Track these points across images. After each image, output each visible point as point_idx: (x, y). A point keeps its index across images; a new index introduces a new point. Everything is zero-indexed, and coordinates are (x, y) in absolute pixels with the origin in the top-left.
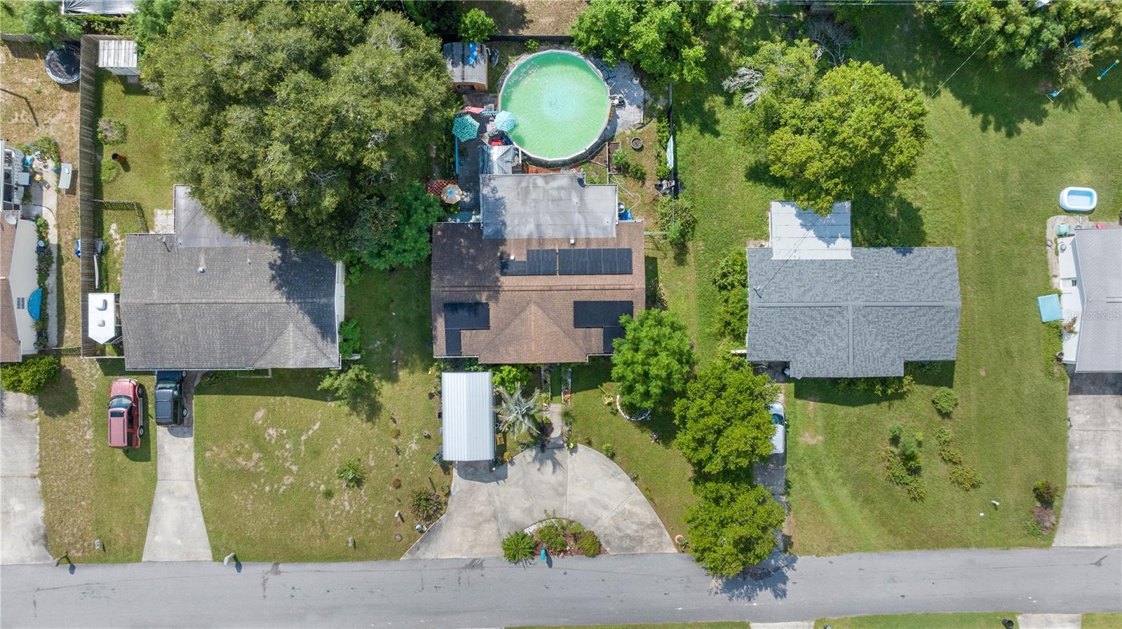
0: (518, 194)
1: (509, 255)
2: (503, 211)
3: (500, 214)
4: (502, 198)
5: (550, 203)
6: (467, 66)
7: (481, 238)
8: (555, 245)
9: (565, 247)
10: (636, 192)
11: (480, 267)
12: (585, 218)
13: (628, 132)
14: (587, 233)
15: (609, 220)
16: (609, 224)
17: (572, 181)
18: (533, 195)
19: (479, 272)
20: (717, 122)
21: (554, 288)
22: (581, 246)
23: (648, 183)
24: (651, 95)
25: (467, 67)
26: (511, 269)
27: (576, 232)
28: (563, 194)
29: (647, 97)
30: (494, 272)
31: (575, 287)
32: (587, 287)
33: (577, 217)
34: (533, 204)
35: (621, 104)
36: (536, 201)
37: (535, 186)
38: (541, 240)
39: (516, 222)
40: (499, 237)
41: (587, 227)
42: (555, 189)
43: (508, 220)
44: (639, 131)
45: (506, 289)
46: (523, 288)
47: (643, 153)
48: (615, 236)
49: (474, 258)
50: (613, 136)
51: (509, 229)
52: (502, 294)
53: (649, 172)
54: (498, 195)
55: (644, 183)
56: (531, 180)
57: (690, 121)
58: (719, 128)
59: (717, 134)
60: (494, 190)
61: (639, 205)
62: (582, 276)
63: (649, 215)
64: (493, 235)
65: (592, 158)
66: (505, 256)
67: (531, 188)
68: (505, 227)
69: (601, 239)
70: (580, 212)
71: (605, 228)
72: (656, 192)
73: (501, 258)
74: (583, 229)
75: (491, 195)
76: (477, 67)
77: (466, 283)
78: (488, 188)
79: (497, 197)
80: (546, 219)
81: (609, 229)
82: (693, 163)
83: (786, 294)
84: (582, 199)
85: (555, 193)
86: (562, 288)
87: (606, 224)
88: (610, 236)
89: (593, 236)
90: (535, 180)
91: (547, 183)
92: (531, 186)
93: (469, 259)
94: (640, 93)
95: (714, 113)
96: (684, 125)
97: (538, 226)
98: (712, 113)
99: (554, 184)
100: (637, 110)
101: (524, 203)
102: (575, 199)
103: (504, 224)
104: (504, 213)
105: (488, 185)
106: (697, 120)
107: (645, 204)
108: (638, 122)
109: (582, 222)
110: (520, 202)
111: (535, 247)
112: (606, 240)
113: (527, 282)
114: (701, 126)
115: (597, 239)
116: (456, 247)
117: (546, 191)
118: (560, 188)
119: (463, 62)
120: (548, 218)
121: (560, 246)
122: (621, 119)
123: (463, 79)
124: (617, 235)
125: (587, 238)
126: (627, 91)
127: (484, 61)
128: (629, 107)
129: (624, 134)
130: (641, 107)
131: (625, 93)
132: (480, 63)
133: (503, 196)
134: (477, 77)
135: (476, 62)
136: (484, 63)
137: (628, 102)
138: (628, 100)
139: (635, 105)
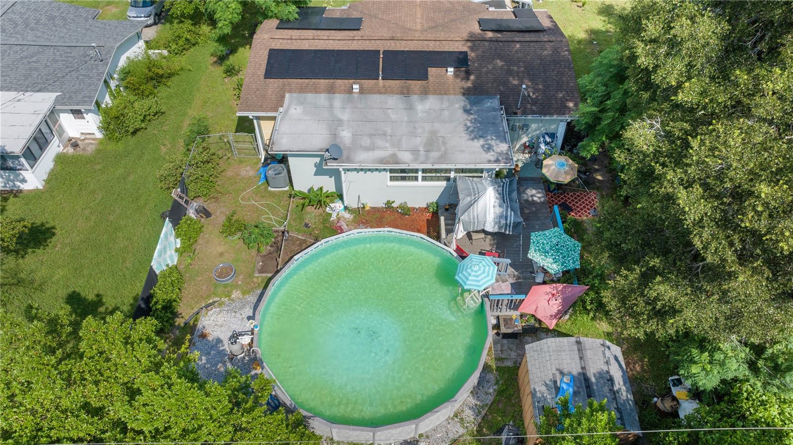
0: (444, 144)
1: (456, 75)
3: (475, 122)
4: (472, 139)
5: (389, 132)
6: (575, 373)
7: (502, 96)
8: (384, 86)
9: (370, 83)
11: (499, 63)
12: (332, 114)
14: (330, 100)
15: (292, 111)
18: (418, 142)
19: (501, 58)
22: (343, 83)
25: (576, 370)
26: (451, 59)
27: (350, 100)
28: (366, 141)
30: (477, 57)
33: (345, 115)
34: (419, 131)
36: (413, 135)
37: (415, 152)
39: (447, 113)
40: (472, 97)
41: (332, 106)
42: (379, 148)
43: (461, 116)
48: (287, 95)
49: (510, 73)
51: (459, 106)
56: (421, 158)
60: (488, 148)
64: (483, 100)
66: (463, 74)
67: (421, 149)
68: (464, 107)
69: (311, 92)
70: (340, 121)
71: (302, 103)
73: (468, 73)
74: (338, 103)
75: (493, 143)
76: (549, 373)
77: (518, 46)
78: (498, 150)
79: (481, 140)
80: (397, 115)
81: (295, 103)
83: (61, 55)
84: (335, 136)
85: (380, 142)
87: (299, 108)
88: (295, 94)
89: (323, 95)
90: (415, 159)
91: (394, 155)
92: (422, 153)
93: (518, 73)
97: (410, 108)
99: (381, 153)
100: (207, 331)
101: (434, 133)
102: (346, 135)
103: (467, 111)
104: (468, 123)
105: (499, 153)
109: (338, 111)
110: (440, 134)
111: (416, 85)
112: (302, 90)
115: (317, 92)
116: (541, 87)
117: (397, 146)
118: (372, 148)
119: (587, 380)
120: (393, 116)
121: (376, 84)
123: (579, 343)
124: (283, 97)
125: (334, 93)
126: (218, 367)
127: (539, 395)
128: (222, 337)
129: (244, 293)
130: (199, 334)
131: (224, 363)
132: (546, 385)
133: (471, 142)
134: (546, 350)
135: (555, 382)
136: (537, 390)
137: (224, 348)
138: (223, 350)
139: (210, 338)
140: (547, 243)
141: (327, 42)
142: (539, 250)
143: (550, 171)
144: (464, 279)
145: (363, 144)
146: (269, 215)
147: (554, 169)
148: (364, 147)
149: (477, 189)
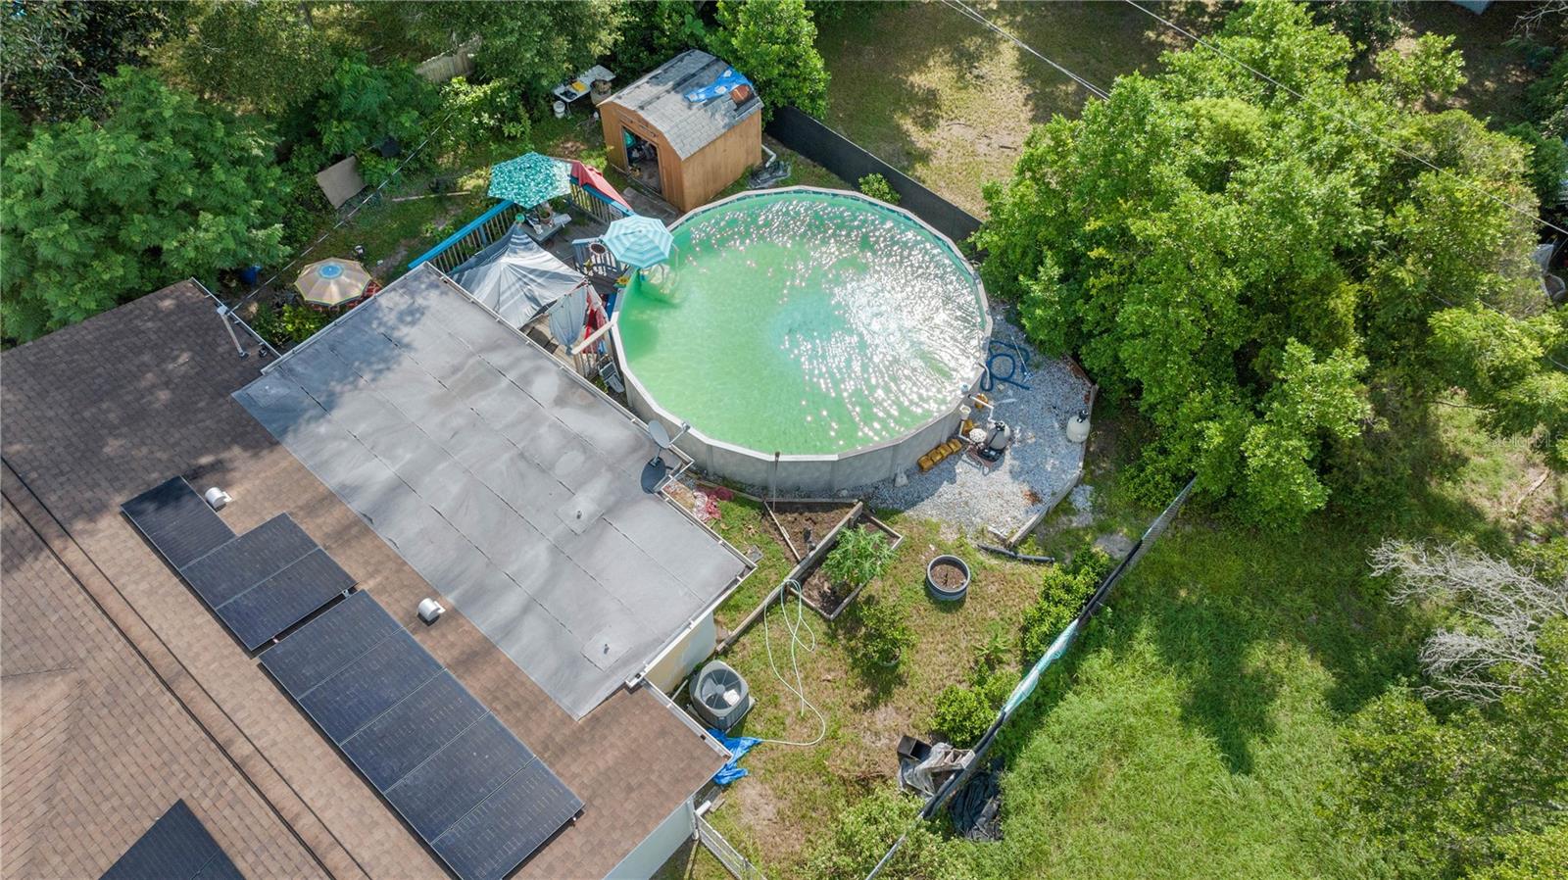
0: (455, 370)
2: (367, 377)
3: (349, 374)
4: (408, 346)
5: (506, 456)
6: (679, 97)
7: (230, 388)
9: (393, 607)
10: (825, 707)
12: (553, 578)
13: (950, 537)
14: (509, 629)
15: (618, 649)
16: (604, 662)
17: (634, 450)
18: (486, 403)
20: (1263, 728)
21: (185, 688)
22: (438, 648)
23: (885, 717)
24: (1097, 508)
25: (675, 98)
26: (170, 520)
27: (478, 595)
28: (569, 463)
29: (1082, 500)
31: (241, 749)
32: (277, 792)
33: (534, 557)
34: (458, 422)
35: (989, 455)
36: (477, 421)
37: (521, 386)
38: (360, 528)
39: (361, 428)
40: (272, 427)
41: (526, 610)
44: (982, 557)
45: (72, 555)
46: (113, 603)
47: (947, 620)
48: (582, 712)
50: (898, 512)
51: (323, 429)
52: (45, 562)
53: (921, 686)
54: (405, 332)
55: (873, 703)
56: (527, 365)
57: (1175, 652)
58: (1256, 748)
59: (1239, 762)
60: (413, 314)
61: (799, 756)
62: (313, 738)
63: (802, 813)
64: (267, 409)
65: (781, 509)
66: (208, 477)
67: (504, 383)
68: (317, 418)
69: (524, 684)
70: (556, 550)
71: (576, 662)
72: (889, 764)
73: (195, 472)
74: (509, 604)
75: (390, 318)
76: (699, 116)
78: (407, 299)
79: (396, 334)
80: (445, 486)
81: (589, 676)
82: (1089, 782)
84: (605, 517)
85: (548, 441)
86: (206, 710)
87: (593, 649)
88: (566, 702)
89: (511, 652)
90: (538, 370)
91: (560, 401)
92: (511, 376)
94: (1064, 467)
95: (1272, 696)
96: (1145, 645)
97: (401, 487)
98: (1263, 690)
99: (576, 420)
100: (1024, 502)
101: (441, 402)
102: (585, 503)
103: (329, 407)
104: (362, 382)
105: (412, 294)
106: (1200, 669)
107: (819, 770)
108: (1004, 532)
109: (531, 583)
110: (436, 390)
112: (535, 704)
113: (151, 592)
114: (1196, 694)
115: (513, 671)
117: (532, 418)
118: (582, 443)
119: (676, 85)
120: (455, 489)
121: (382, 589)
122: (956, 488)
123: (642, 107)
124: (594, 719)
125: (486, 639)
126: (1034, 440)
127: (727, 120)
128: (1007, 478)
129: (935, 529)
130: (1040, 505)
131: (1022, 441)
132: (713, 114)
133: (415, 344)
134: (676, 130)
135: (705, 105)
136: (722, 124)
137: (1012, 462)
138: (1015, 459)
139: (1026, 488)
140: (533, 180)
141: (316, 806)
142: (551, 184)
143: (354, 282)
144: (664, 239)
145: (582, 458)
146: (796, 642)
147: (348, 276)
148: (585, 452)
149: (509, 288)
